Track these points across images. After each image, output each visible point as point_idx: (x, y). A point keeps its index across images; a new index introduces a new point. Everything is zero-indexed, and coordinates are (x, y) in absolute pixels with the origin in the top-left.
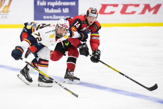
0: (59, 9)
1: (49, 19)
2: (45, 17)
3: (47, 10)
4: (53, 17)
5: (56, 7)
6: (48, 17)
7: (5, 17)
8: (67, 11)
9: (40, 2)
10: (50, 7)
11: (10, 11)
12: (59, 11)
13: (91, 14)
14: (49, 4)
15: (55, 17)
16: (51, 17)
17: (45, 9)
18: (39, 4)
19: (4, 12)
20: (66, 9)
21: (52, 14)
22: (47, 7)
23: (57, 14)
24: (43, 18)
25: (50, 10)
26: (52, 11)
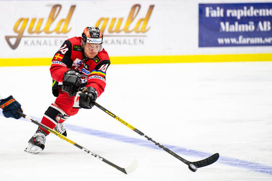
0: (252, 23)
1: (231, 45)
2: (221, 41)
3: (225, 27)
4: (238, 40)
5: (244, 20)
6: (227, 41)
7: (140, 41)
8: (267, 28)
9: (210, 10)
10: (232, 20)
11: (149, 28)
12: (250, 27)
13: (90, 40)
14: (231, 14)
15: (242, 40)
16: (234, 41)
17: (222, 24)
18: (210, 14)
19: (138, 32)
20: (265, 23)
21: (236, 35)
22: (224, 19)
23: (247, 34)
24: (217, 42)
25: (233, 27)
26: (237, 27)
